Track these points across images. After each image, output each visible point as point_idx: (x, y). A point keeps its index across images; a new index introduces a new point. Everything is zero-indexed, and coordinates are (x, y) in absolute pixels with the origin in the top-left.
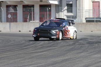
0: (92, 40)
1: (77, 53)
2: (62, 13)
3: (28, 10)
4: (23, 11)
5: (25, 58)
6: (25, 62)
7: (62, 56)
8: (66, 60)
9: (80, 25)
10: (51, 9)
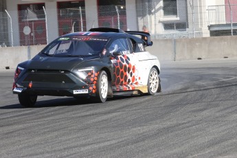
0: (228, 78)
1: (194, 111)
2: (153, 17)
3: (72, 14)
4: (59, 18)
5: (69, 128)
6: (69, 140)
7: (158, 121)
8: (168, 130)
9: (197, 44)
10: (125, 9)
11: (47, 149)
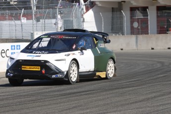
6: (163, 99)
11: (148, 105)
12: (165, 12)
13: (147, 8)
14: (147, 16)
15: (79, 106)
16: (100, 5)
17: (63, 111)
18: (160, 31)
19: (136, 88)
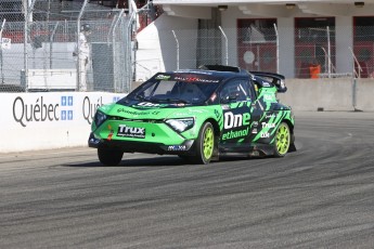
3: (315, 36)
4: (297, 41)
12: (314, 32)
13: (275, 21)
14: (275, 38)
15: (119, 233)
16: (173, 13)
17: (83, 243)
18: (302, 72)
19: (244, 195)
